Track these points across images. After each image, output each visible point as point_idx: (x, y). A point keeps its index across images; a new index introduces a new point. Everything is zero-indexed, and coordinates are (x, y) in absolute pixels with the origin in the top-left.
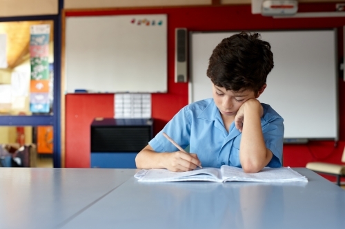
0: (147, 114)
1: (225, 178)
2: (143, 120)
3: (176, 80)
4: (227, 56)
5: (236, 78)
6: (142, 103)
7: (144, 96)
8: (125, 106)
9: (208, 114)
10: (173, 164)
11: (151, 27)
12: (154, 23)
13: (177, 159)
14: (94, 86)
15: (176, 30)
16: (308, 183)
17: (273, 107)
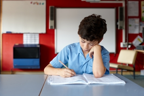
0: (37, 42)
1: (89, 82)
2: (35, 45)
3: (50, 28)
4: (87, 25)
5: (92, 36)
6: (35, 38)
7: (36, 35)
8: (28, 39)
9: (76, 50)
10: (64, 74)
11: (39, 5)
12: (40, 4)
13: (65, 72)
14: (15, 30)
15: (50, 7)
16: (126, 84)
17: (105, 47)
